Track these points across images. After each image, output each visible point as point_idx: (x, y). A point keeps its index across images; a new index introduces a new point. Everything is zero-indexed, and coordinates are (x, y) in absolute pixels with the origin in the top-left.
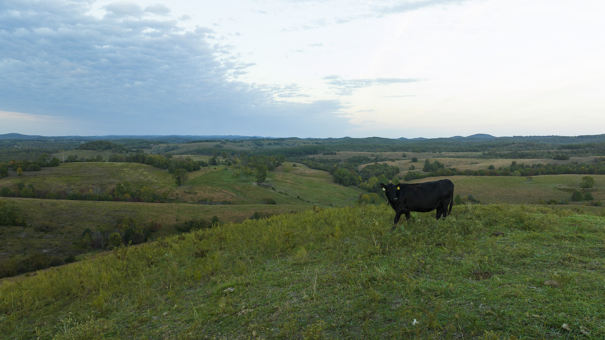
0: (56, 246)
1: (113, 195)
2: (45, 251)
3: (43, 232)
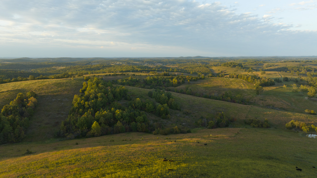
0: (188, 122)
1: (223, 98)
2: (184, 124)
3: (186, 115)
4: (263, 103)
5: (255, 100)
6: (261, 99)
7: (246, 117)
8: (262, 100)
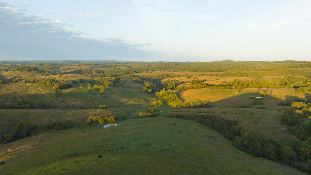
1: (20, 105)
4: (63, 105)
5: (56, 103)
6: (61, 101)
7: (48, 122)
8: (63, 102)
